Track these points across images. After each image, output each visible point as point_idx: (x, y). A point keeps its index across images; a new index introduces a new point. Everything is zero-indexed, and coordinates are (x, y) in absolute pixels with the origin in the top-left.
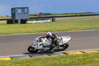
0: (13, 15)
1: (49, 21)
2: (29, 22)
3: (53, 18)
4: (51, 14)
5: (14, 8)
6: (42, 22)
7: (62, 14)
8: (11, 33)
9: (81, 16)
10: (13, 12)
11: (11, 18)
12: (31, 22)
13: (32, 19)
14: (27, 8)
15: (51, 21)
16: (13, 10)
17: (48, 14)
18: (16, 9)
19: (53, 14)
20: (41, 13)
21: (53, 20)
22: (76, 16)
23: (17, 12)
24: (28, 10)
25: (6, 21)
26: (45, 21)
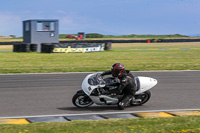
0: (27, 34)
1: (98, 49)
2: (59, 50)
3: (107, 44)
4: (101, 36)
5: (29, 21)
6: (84, 50)
7: (124, 37)
8: (23, 71)
9: (162, 41)
10: (27, 29)
11: (22, 40)
12: (63, 50)
13: (63, 44)
14: (56, 22)
15: (102, 49)
16: (27, 24)
17: (96, 36)
18: (32, 23)
19: (107, 37)
20: (82, 34)
21: (106, 49)
22: (152, 41)
23: (36, 28)
24: (56, 26)
25: (11, 47)
26: (90, 49)
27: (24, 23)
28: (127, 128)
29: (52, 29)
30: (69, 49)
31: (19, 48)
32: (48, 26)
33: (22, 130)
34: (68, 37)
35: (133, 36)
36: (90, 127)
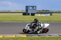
0: (27, 10)
1: (48, 15)
2: (36, 15)
3: (51, 13)
5: (28, 6)
6: (44, 15)
7: (57, 11)
8: (25, 21)
10: (27, 9)
11: (25, 12)
12: (38, 15)
13: (38, 13)
14: (36, 6)
15: (50, 15)
16: (27, 7)
17: (48, 11)
18: (29, 7)
19: (51, 11)
20: (44, 10)
21: (51, 15)
23: (29, 8)
24: (36, 8)
25: (22, 14)
26: (46, 15)
27: (26, 7)
28: (57, 39)
29: (34, 8)
30: (40, 15)
31: (24, 14)
32: (33, 8)
33: (25, 39)
34: (39, 11)
35: (59, 11)
36: (46, 38)
